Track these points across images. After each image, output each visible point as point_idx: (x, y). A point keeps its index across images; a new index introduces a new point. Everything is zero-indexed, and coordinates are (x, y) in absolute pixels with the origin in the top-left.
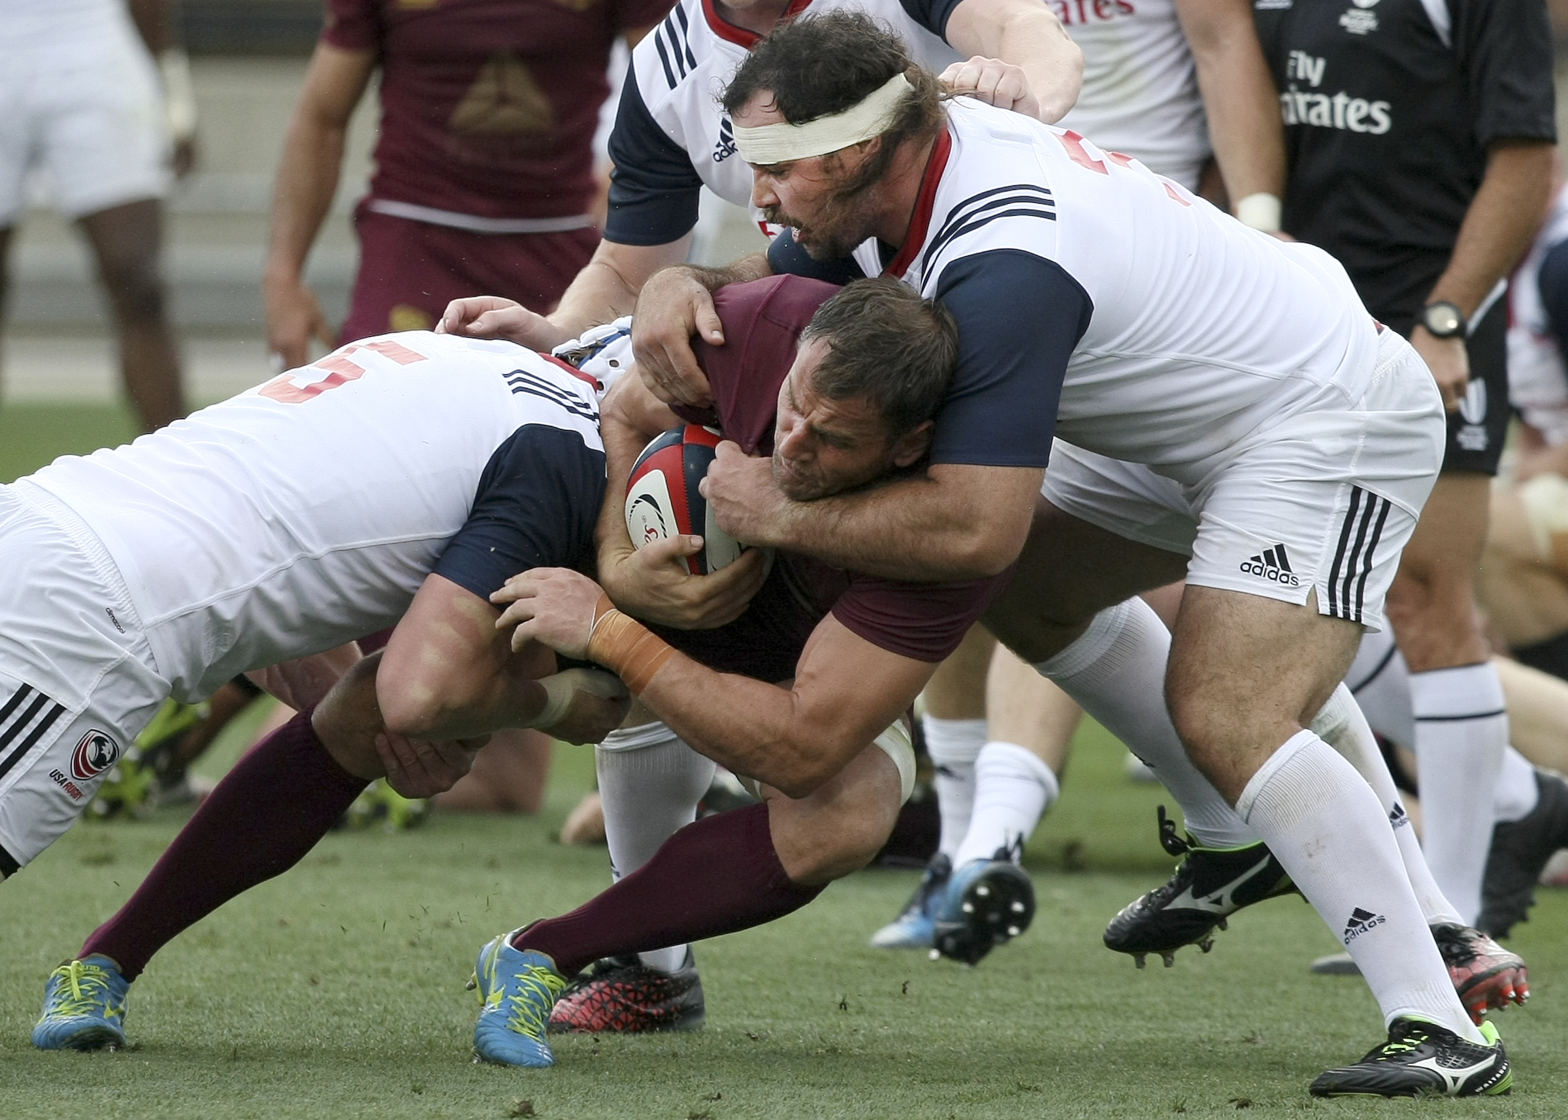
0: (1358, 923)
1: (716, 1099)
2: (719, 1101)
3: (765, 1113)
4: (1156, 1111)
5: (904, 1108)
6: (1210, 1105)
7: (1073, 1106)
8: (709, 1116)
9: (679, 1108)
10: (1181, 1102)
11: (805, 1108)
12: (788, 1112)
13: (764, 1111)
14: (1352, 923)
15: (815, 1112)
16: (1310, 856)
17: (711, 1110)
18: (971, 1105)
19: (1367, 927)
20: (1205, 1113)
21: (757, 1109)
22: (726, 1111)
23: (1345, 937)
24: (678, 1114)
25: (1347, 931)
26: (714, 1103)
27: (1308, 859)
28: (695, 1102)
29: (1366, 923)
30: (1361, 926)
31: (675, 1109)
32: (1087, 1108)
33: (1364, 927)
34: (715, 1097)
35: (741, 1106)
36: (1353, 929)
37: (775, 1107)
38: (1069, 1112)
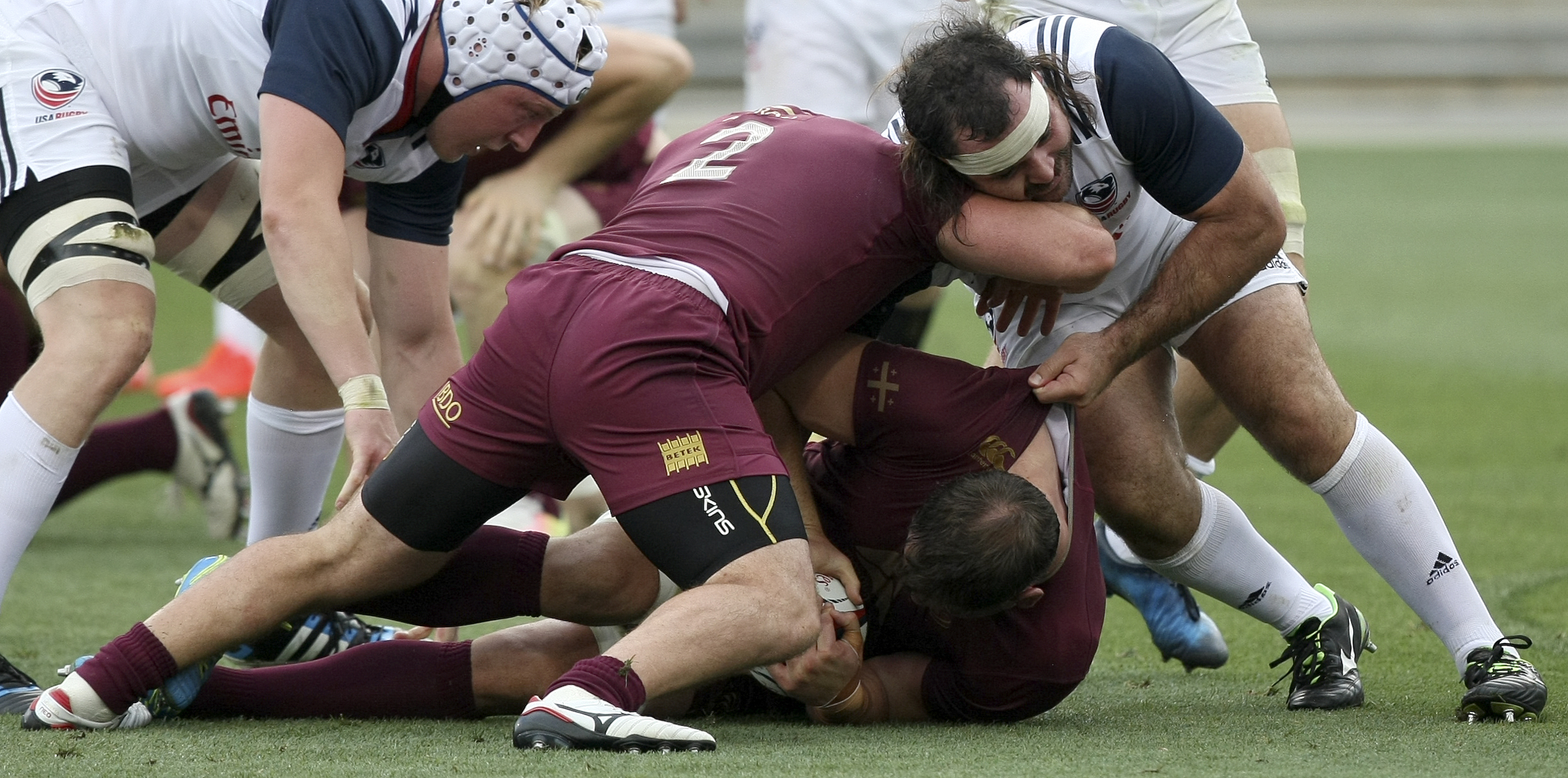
0: (1442, 565)
1: (81, 738)
2: (83, 739)
3: (123, 749)
4: (458, 741)
5: (242, 742)
6: (504, 735)
7: (387, 738)
8: (75, 752)
9: (49, 746)
10: (480, 733)
11: (157, 744)
12: (143, 748)
13: (122, 747)
14: (1438, 565)
15: (166, 747)
16: (1403, 510)
17: (77, 746)
18: (300, 739)
19: (1448, 568)
20: (500, 743)
21: (116, 745)
22: (89, 748)
23: (1429, 577)
24: (49, 750)
25: (1433, 572)
26: (79, 740)
27: (1402, 513)
28: (63, 741)
29: (1448, 565)
30: (1444, 567)
31: (46, 746)
32: (400, 740)
33: (1446, 568)
34: (80, 736)
35: (103, 743)
36: (1439, 570)
37: (132, 743)
38: (383, 744)
